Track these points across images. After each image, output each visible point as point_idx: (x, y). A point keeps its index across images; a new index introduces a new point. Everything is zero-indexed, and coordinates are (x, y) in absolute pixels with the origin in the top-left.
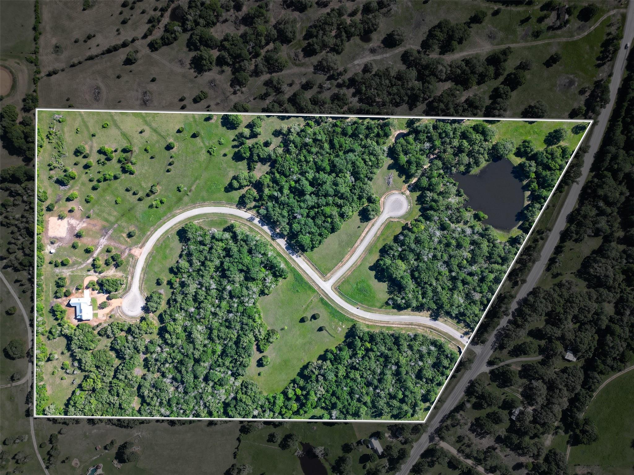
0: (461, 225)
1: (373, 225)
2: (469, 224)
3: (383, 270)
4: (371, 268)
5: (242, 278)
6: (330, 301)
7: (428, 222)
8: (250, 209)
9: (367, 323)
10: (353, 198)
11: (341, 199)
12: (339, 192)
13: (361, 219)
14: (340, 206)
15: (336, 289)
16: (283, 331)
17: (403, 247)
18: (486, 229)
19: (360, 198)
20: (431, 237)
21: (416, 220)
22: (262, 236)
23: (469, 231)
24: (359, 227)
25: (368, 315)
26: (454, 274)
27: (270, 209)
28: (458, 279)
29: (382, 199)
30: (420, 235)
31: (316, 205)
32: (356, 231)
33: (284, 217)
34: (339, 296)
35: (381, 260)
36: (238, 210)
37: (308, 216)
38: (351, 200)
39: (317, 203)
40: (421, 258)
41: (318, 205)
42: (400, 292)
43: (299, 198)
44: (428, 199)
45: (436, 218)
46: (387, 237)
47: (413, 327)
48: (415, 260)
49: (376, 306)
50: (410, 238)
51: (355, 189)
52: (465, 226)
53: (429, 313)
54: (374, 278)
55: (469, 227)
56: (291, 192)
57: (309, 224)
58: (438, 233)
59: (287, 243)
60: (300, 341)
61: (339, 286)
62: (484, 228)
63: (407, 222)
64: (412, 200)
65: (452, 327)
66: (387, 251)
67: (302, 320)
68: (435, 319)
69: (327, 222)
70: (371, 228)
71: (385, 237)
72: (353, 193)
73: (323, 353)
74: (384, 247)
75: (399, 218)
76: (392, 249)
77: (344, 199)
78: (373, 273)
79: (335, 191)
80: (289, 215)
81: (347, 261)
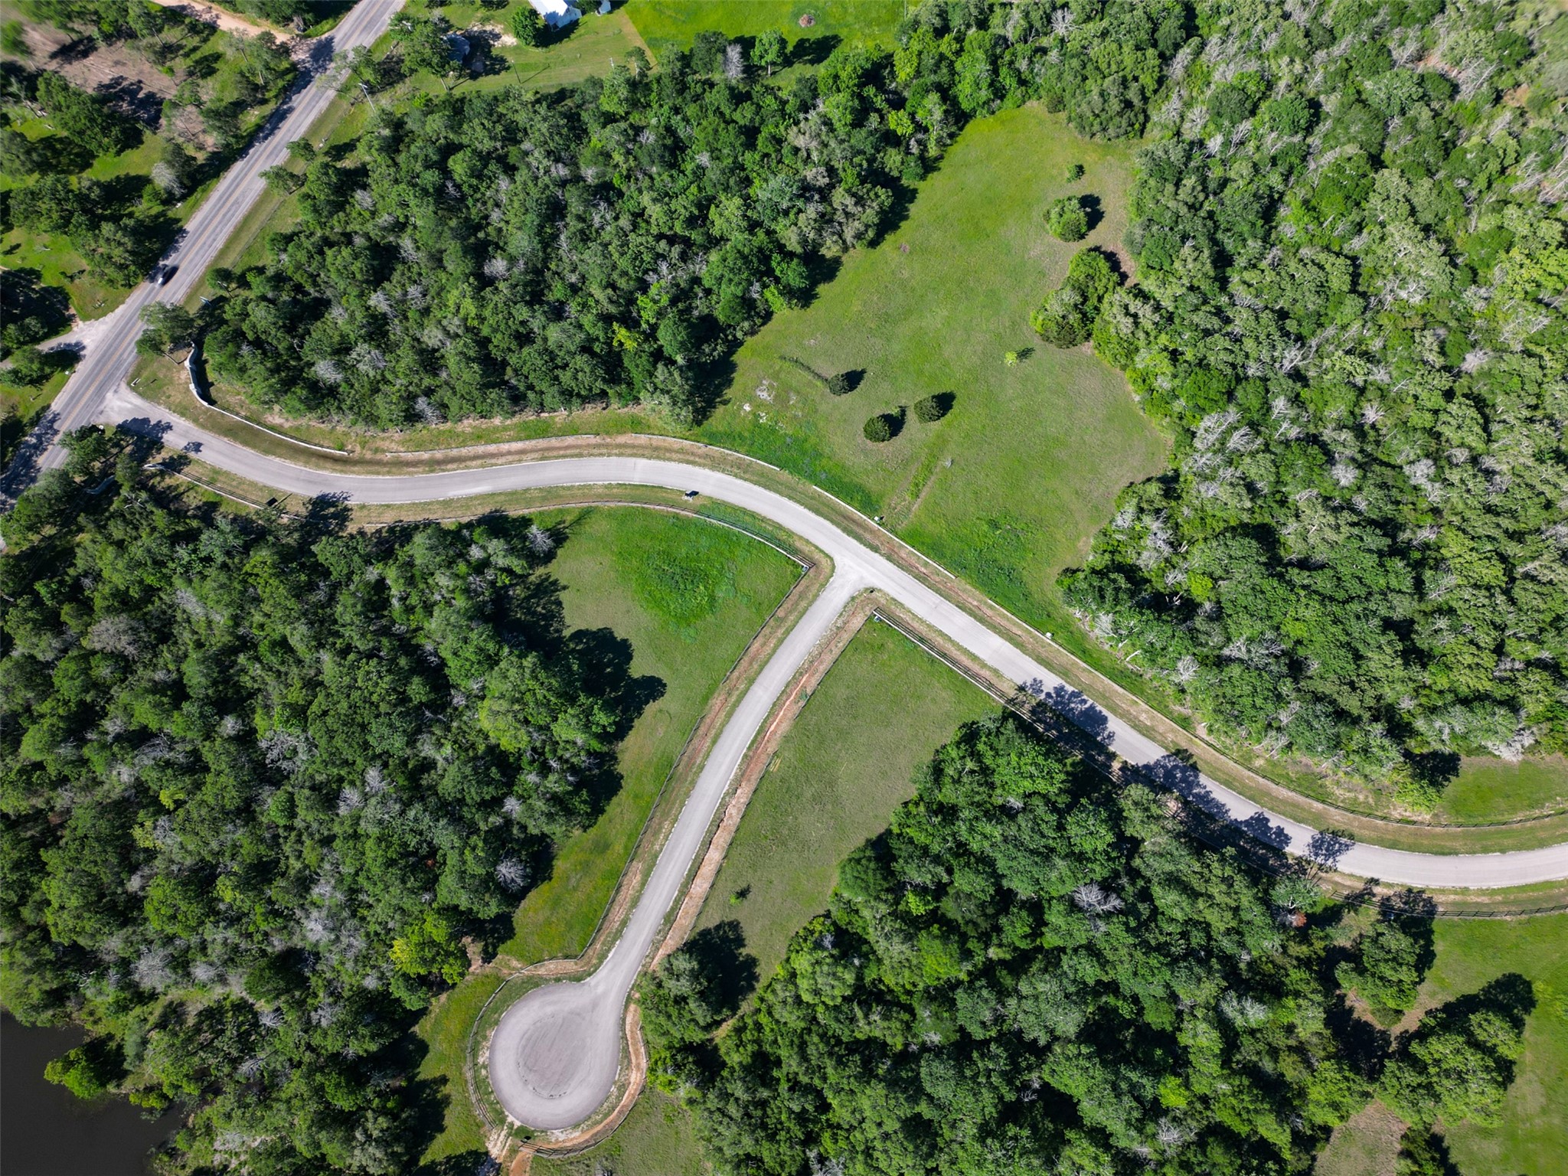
0: (197, 1002)
1: (670, 918)
2: (157, 1009)
3: (593, 688)
4: (653, 688)
5: (1289, 532)
6: (828, 504)
7: (371, 983)
8: (1356, 900)
9: (643, 439)
10: (804, 1057)
11: (871, 1041)
12: (892, 1083)
13: (740, 942)
14: (868, 995)
15: (813, 564)
16: (1021, 347)
17: (495, 820)
18: (56, 998)
19: (762, 1067)
20: (354, 902)
21: (440, 986)
22: (1246, 761)
23: (151, 972)
24: (742, 894)
25: (641, 471)
26: (230, 725)
27: (1255, 913)
28: (207, 701)
29: (636, 1078)
30: (408, 903)
31: (1008, 981)
32: (753, 867)
33: (1173, 881)
34: (790, 533)
35: (605, 737)
36: (1417, 884)
37: (1036, 909)
38: (815, 1046)
39: (1002, 994)
40: (401, 781)
41: (995, 985)
42: (500, 596)
43: (1106, 1011)
44: (376, 1125)
45: (325, 1017)
46: (586, 866)
47: (426, 456)
48: (428, 765)
49: (611, 515)
50: (462, 874)
51: (802, 1118)
52: (175, 994)
53: (352, 528)
54: (636, 644)
55: (153, 996)
56: (1167, 1039)
57: (1023, 861)
58: (314, 930)
59: (1102, 748)
60: (936, 318)
61: (798, 578)
62: (71, 1006)
63: (489, 968)
64: (467, 1105)
65: (242, 481)
66: (578, 787)
67: (944, 403)
68: (322, 503)
69: (921, 891)
70: (678, 903)
71: (601, 865)
72: (809, 1089)
73: (822, 289)
74: (597, 810)
75: (534, 983)
76: (555, 799)
77: (855, 1046)
78: (638, 669)
79: (915, 1090)
80: (1145, 895)
81: (777, 705)
